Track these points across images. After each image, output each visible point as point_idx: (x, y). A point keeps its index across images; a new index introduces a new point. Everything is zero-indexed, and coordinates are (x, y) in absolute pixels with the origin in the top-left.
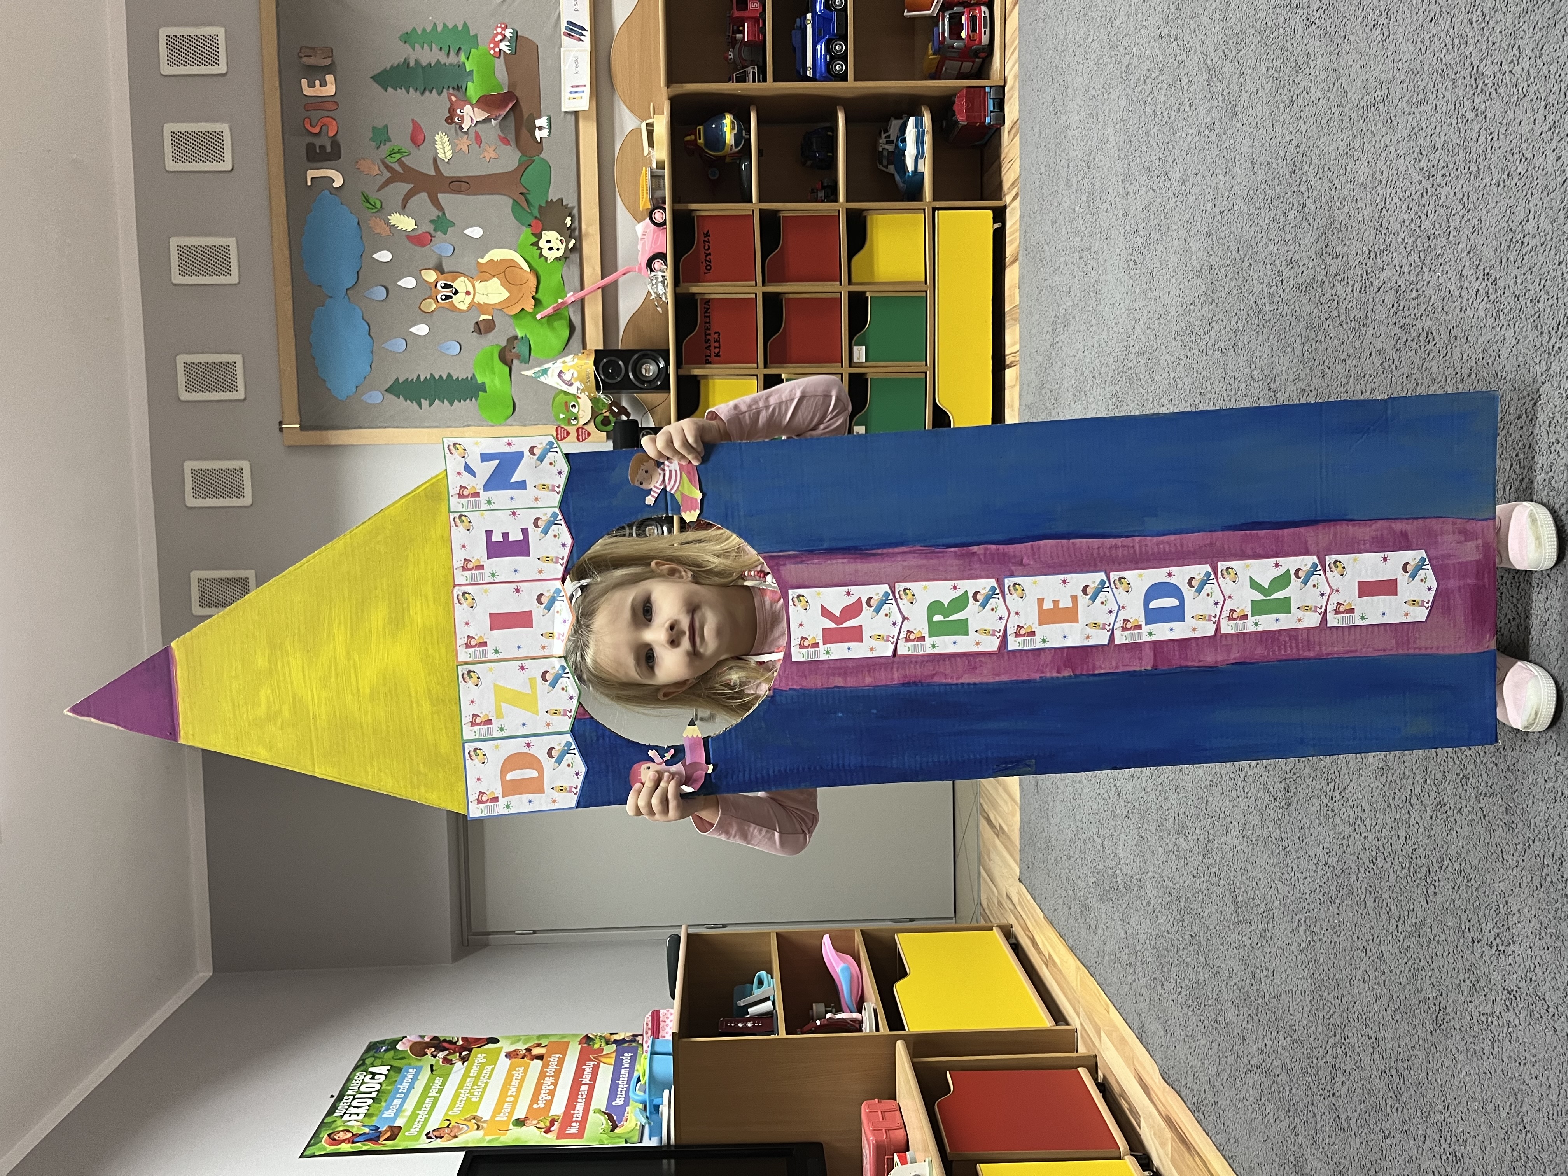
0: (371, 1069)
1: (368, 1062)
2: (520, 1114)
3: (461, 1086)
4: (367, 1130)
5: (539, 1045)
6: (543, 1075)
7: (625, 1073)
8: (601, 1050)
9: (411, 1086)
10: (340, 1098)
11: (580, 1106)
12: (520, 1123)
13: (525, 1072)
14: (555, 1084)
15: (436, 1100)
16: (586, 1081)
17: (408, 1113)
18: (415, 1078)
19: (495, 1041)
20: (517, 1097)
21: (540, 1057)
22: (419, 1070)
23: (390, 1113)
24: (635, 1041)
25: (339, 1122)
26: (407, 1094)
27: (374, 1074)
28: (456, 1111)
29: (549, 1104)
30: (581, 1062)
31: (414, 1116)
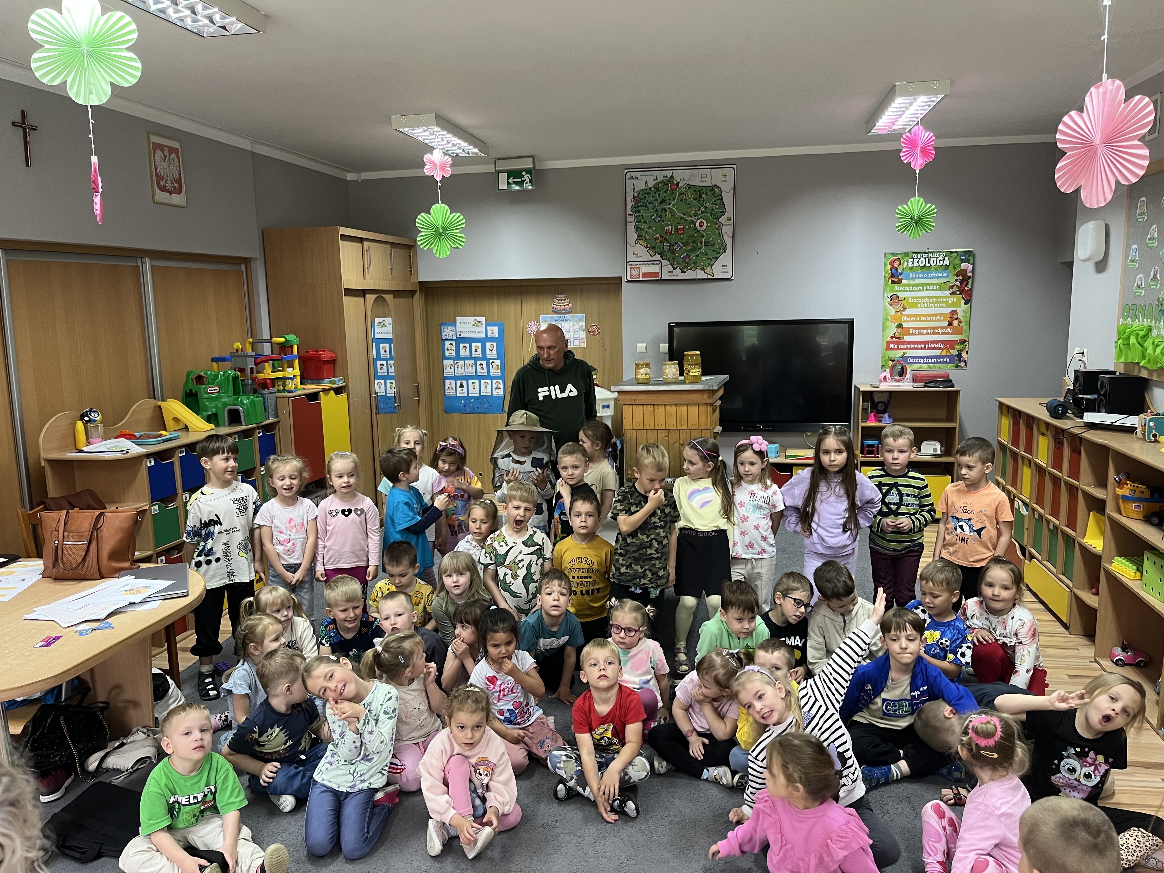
0: (947, 258)
1: (955, 255)
2: (905, 325)
3: (928, 297)
4: (900, 271)
5: (960, 322)
6: (934, 328)
7: (934, 360)
8: (954, 348)
9: (931, 278)
10: (928, 253)
11: (908, 346)
12: (900, 326)
13: (938, 321)
14: (927, 334)
15: (922, 290)
16: (927, 346)
17: (912, 282)
18: (939, 277)
19: (966, 304)
20: (920, 321)
21: (950, 324)
22: (947, 277)
23: (912, 275)
24: (960, 361)
25: (906, 258)
26: (928, 278)
27: (943, 260)
28: (910, 301)
29: (914, 334)
30: (942, 342)
31: (909, 285)
